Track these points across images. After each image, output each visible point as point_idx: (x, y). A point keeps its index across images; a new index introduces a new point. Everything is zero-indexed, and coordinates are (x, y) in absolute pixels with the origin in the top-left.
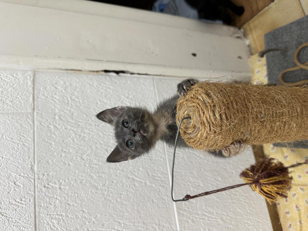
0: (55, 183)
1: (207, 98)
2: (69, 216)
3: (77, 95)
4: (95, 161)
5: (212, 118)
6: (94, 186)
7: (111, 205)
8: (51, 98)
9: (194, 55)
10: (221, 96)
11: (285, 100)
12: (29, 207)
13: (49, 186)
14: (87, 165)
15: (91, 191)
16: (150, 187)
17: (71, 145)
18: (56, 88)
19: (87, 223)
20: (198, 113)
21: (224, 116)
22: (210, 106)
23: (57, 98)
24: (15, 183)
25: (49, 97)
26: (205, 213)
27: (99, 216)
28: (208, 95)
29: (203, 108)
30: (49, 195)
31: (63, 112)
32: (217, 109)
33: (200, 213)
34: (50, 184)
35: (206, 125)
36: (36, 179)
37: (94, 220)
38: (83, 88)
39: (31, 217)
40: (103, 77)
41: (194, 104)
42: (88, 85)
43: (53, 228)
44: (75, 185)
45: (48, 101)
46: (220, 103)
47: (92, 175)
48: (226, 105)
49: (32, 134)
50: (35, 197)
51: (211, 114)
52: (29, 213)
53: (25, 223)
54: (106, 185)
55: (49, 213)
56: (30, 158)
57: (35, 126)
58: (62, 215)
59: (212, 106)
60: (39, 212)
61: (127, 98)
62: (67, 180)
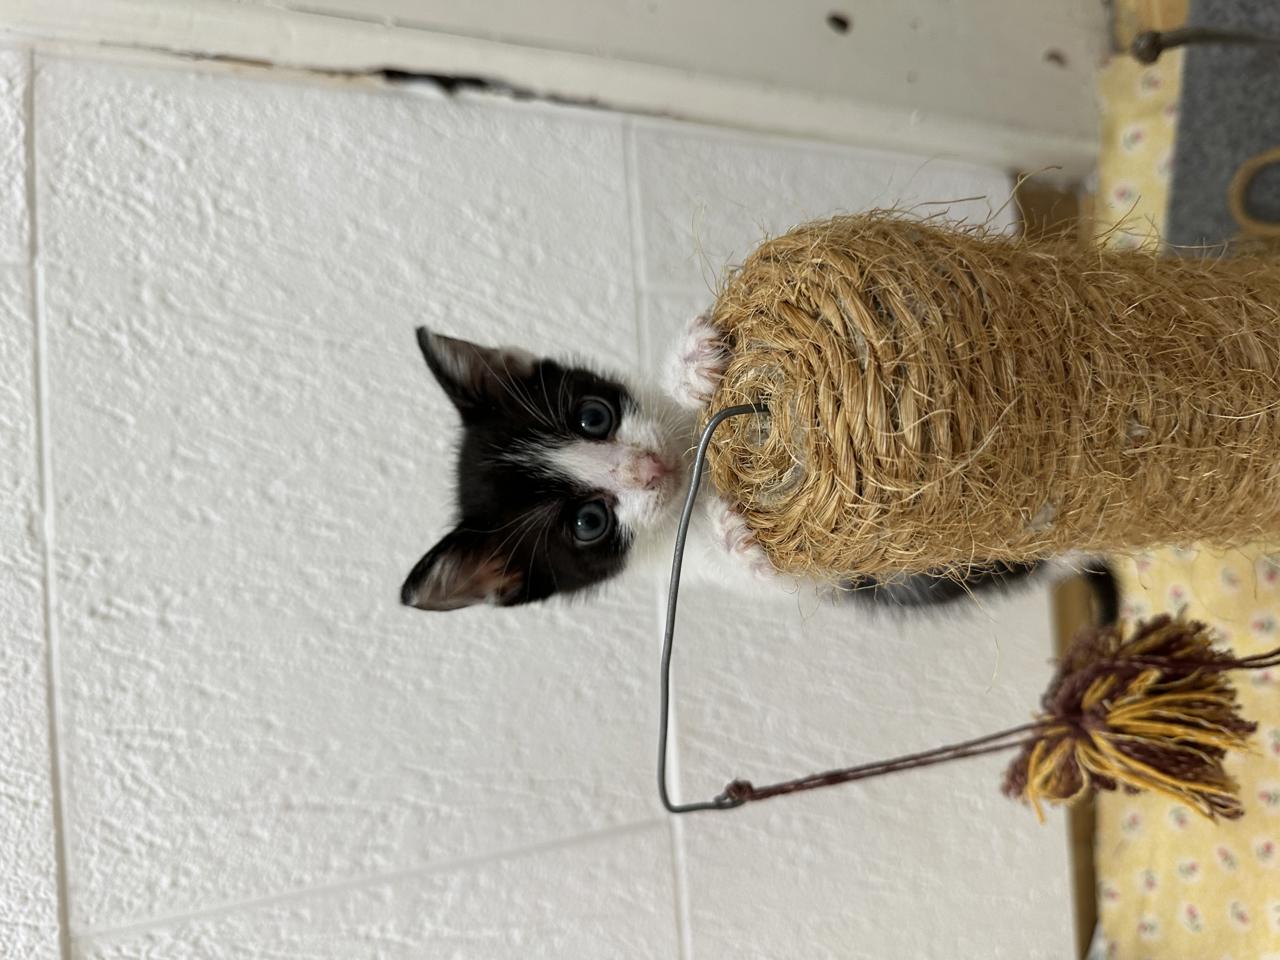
0: (140, 600)
1: (870, 326)
2: (207, 741)
3: (245, 187)
4: (325, 512)
5: (878, 435)
6: (319, 619)
7: (394, 702)
8: (119, 197)
9: (840, 23)
10: (945, 317)
11: (1267, 349)
12: (26, 697)
13: (114, 612)
14: (288, 527)
15: (306, 643)
16: (573, 634)
17: (215, 432)
18: (143, 146)
19: (283, 774)
20: (809, 401)
21: (942, 434)
22: (879, 368)
23: (149, 197)
25: (108, 191)
26: (796, 756)
27: (335, 745)
28: (875, 304)
29: (836, 376)
30: (116, 649)
31: (178, 268)
32: (912, 392)
33: (773, 750)
34: (118, 601)
35: (843, 466)
36: (52, 577)
37: (311, 760)
38: (276, 155)
39: (34, 740)
40: (379, 105)
41: (793, 344)
42: (302, 141)
43: (135, 787)
44: (233, 611)
45: (105, 210)
46: (934, 358)
47: (310, 569)
48: (965, 368)
49: (28, 372)
50: (48, 656)
51: (878, 419)
52: (23, 724)
53: (9, 764)
54: (375, 616)
55: (115, 727)
56: (23, 481)
57: (43, 333)
58: (171, 738)
59: (885, 372)
60: (70, 721)
61: (493, 218)
62: (194, 591)
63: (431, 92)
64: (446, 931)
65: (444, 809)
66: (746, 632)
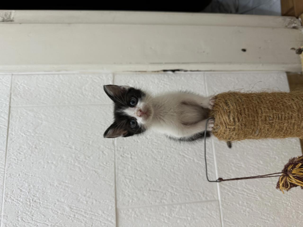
0: (128, 154)
1: (226, 107)
2: (137, 178)
4: (155, 141)
5: (228, 120)
6: (154, 158)
7: (167, 173)
9: (244, 50)
10: (236, 105)
13: (124, 156)
14: (150, 143)
15: (152, 162)
16: (198, 163)
19: (149, 184)
21: (236, 120)
22: (227, 112)
24: (103, 152)
26: (245, 190)
27: (157, 180)
28: (226, 104)
30: (124, 162)
32: (232, 115)
33: (239, 188)
34: (125, 154)
35: (224, 125)
36: (116, 150)
37: (153, 182)
39: (113, 175)
40: (163, 76)
42: (151, 82)
44: (141, 156)
46: (234, 110)
47: (153, 150)
48: (239, 111)
50: (115, 162)
52: (111, 173)
54: (163, 158)
55: (124, 174)
58: (132, 177)
60: (118, 173)
62: (136, 153)
63: (171, 73)
64: (176, 216)
65: (176, 193)
66: (233, 165)
